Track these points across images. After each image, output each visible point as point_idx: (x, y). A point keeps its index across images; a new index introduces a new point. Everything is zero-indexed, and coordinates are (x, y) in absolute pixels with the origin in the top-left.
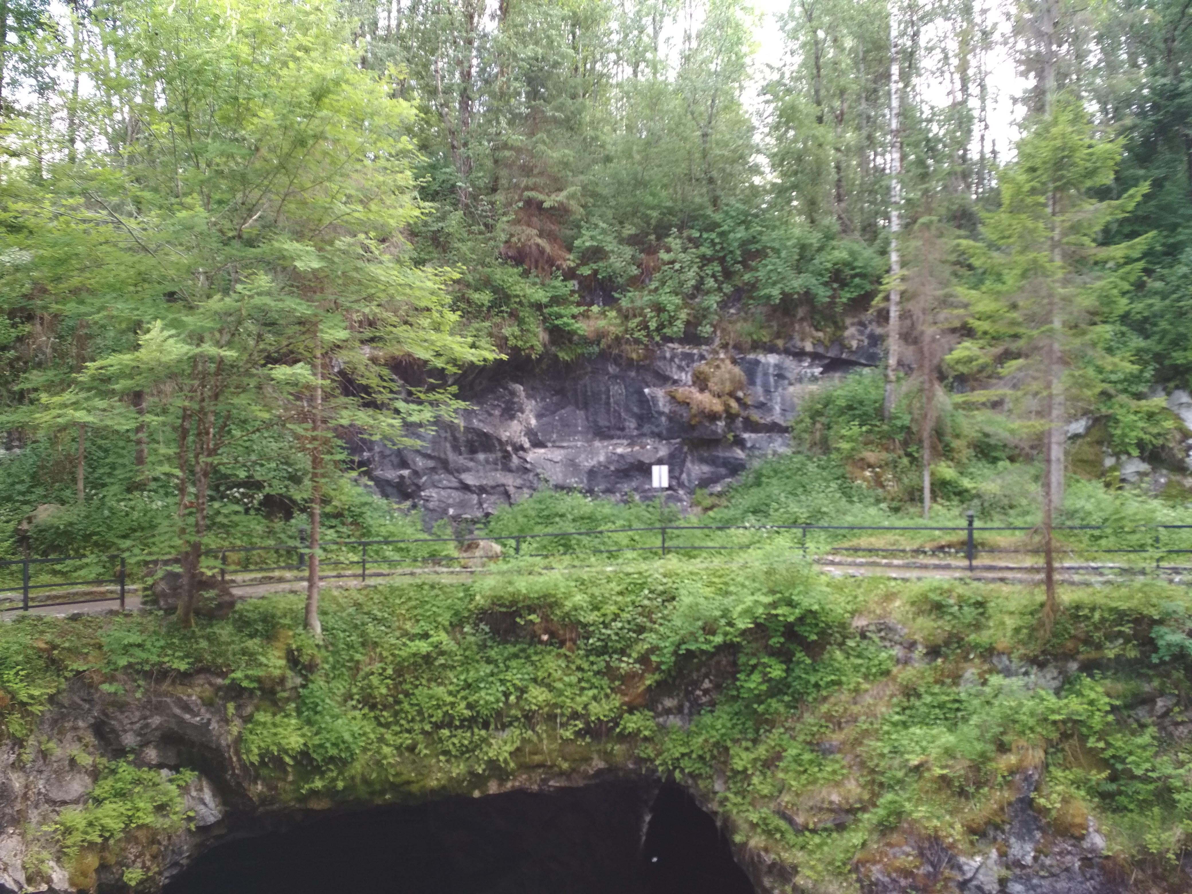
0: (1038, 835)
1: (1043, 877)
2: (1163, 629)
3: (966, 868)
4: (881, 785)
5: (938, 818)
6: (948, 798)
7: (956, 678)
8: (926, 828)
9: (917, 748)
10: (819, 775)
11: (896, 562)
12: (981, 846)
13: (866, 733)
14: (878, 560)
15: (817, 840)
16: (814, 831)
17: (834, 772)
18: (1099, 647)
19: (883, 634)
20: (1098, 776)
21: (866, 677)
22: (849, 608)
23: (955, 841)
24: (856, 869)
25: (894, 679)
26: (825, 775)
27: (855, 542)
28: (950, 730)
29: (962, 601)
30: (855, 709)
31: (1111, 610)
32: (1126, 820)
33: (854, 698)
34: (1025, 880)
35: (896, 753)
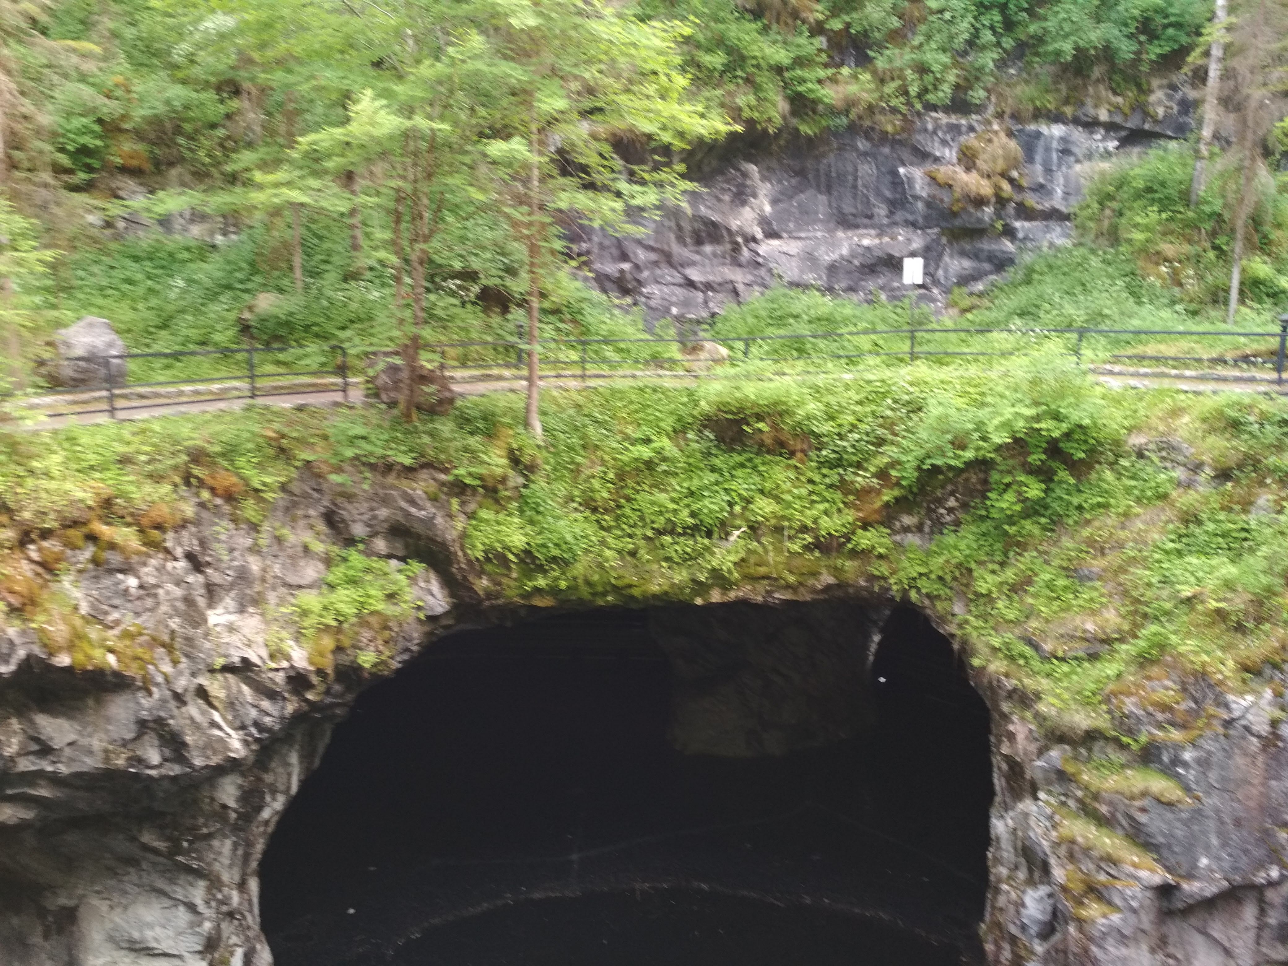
3: (1234, 706)
4: (1145, 616)
5: (1207, 653)
6: (1222, 632)
7: (1247, 505)
8: (1192, 662)
9: (1192, 579)
10: (1073, 602)
11: (1188, 373)
12: (1254, 685)
13: (1133, 561)
14: (1166, 370)
15: (1065, 668)
16: (1062, 660)
17: (1092, 600)
19: (1164, 454)
21: (1138, 500)
22: (1126, 423)
23: (1226, 677)
24: (1107, 700)
25: (1172, 505)
26: (1081, 602)
27: (1140, 350)
28: (1232, 561)
29: (1264, 419)
30: (1122, 534)
33: (1122, 523)
35: (1165, 583)
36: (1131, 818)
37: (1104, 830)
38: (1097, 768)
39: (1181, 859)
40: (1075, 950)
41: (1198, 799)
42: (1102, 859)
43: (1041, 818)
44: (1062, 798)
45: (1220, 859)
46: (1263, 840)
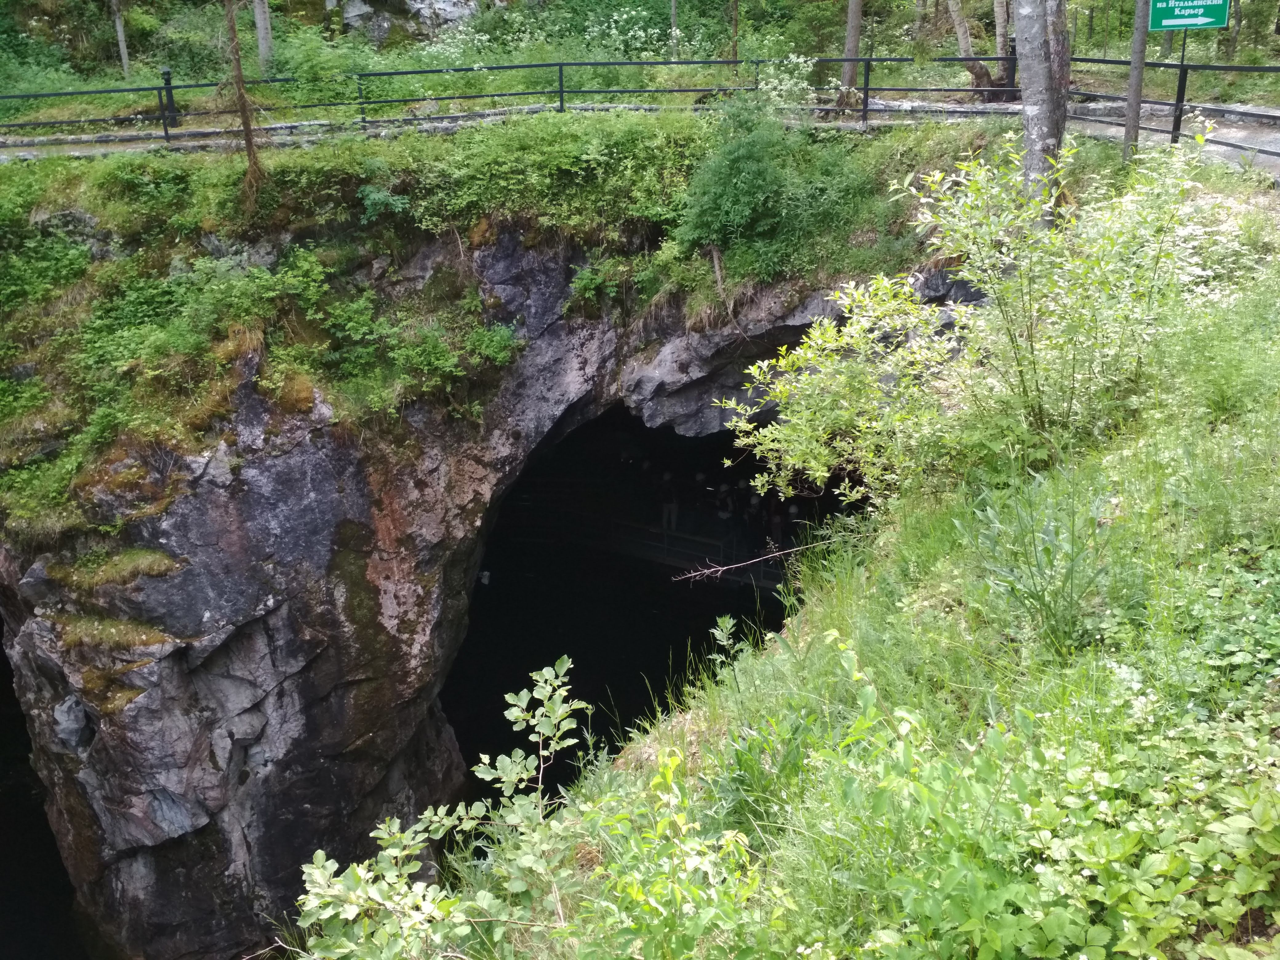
0: (266, 417)
1: (276, 457)
2: (369, 188)
3: (194, 466)
4: (92, 400)
5: (157, 422)
6: (167, 399)
7: (164, 269)
8: (146, 435)
9: (126, 353)
10: (15, 404)
11: (84, 137)
12: (208, 441)
13: (65, 347)
14: (59, 136)
15: (25, 475)
16: (19, 467)
17: (34, 397)
18: (310, 214)
19: (71, 227)
20: (321, 347)
21: (55, 282)
22: (20, 200)
23: (179, 442)
24: (75, 495)
25: (91, 279)
26: (23, 402)
27: (32, 116)
28: (162, 326)
29: (159, 178)
30: (48, 321)
31: (319, 172)
32: (351, 385)
33: (45, 308)
34: (258, 463)
35: (103, 362)
36: (128, 601)
37: (107, 622)
38: (85, 565)
39: (186, 621)
40: (112, 743)
41: (186, 561)
42: (111, 650)
43: (45, 634)
44: (60, 606)
45: (220, 608)
46: (253, 577)
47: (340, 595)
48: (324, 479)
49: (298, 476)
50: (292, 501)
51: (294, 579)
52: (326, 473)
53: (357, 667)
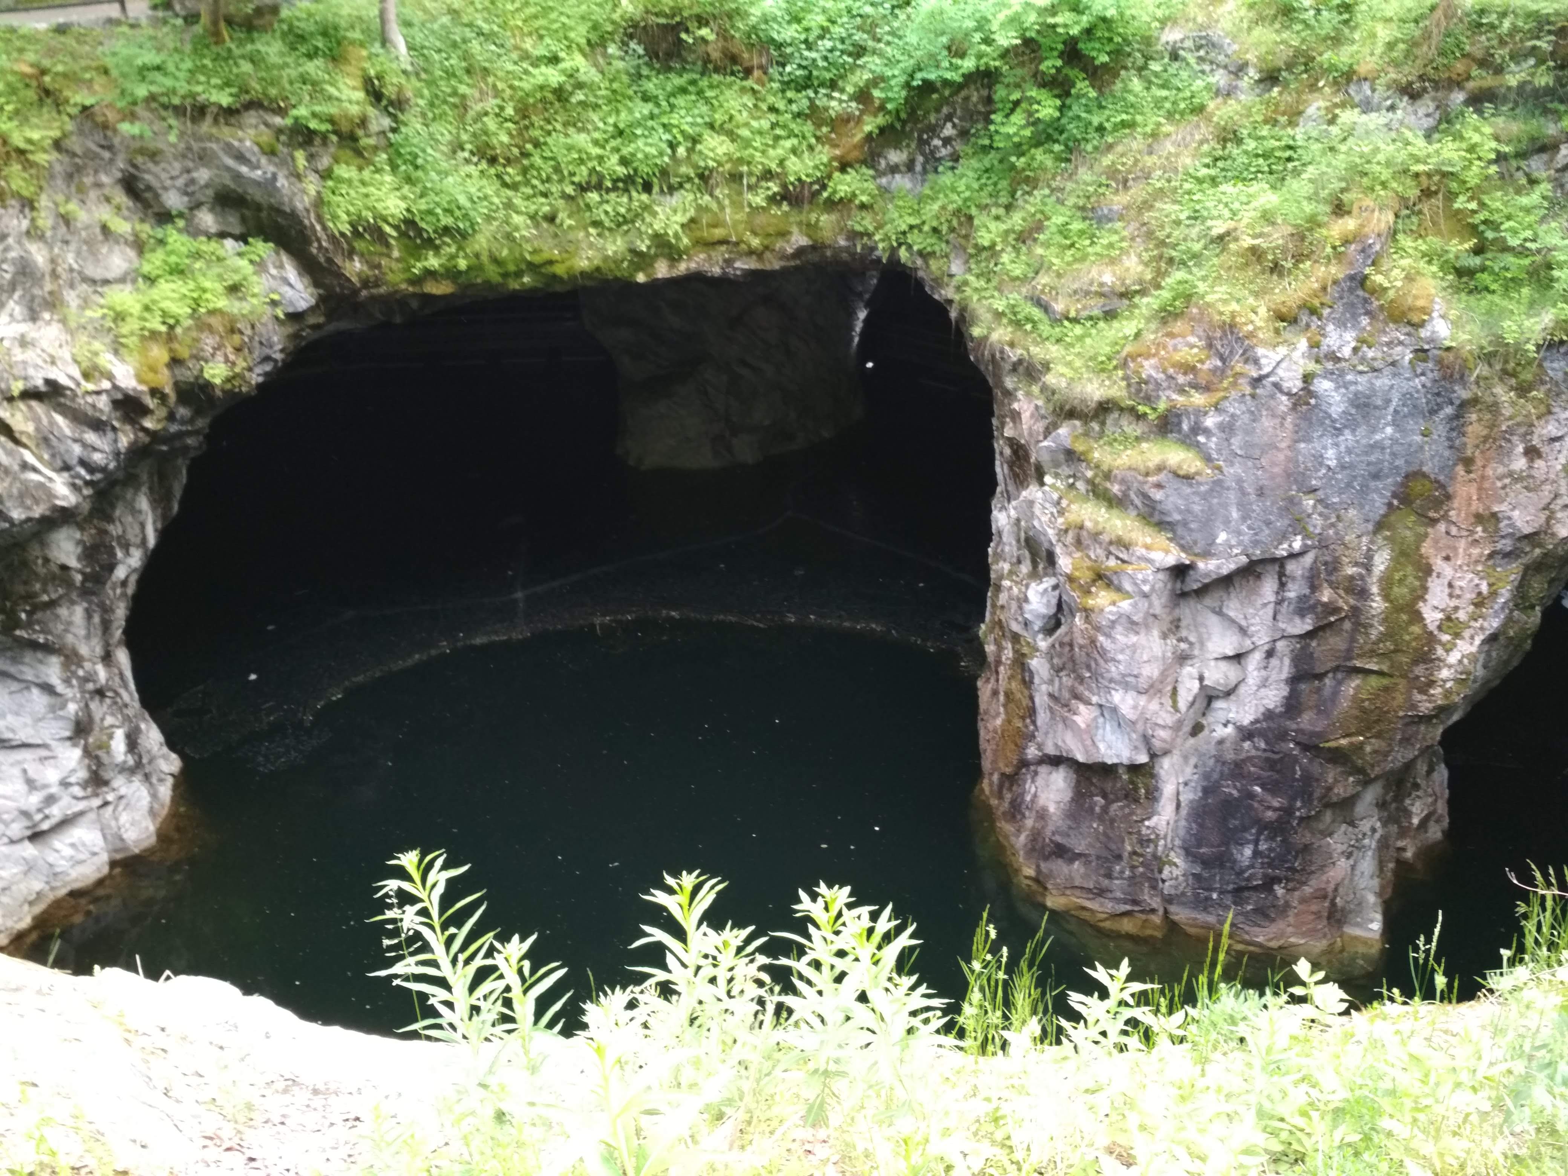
0: (1365, 321)
1: (1361, 373)
3: (1263, 361)
4: (1171, 260)
5: (1238, 301)
6: (1256, 275)
7: (1294, 115)
8: (1221, 313)
9: (1226, 212)
10: (1090, 250)
12: (1287, 335)
13: (1160, 193)
15: (1078, 330)
16: (1075, 321)
17: (1111, 246)
18: (1500, 70)
19: (1202, 53)
20: (1459, 247)
21: (1170, 116)
22: (1159, 13)
23: (1257, 328)
24: (1124, 365)
25: (1209, 120)
26: (1098, 249)
28: (1273, 187)
30: (1149, 161)
31: (1531, 15)
32: (1483, 303)
33: (1150, 146)
34: (1336, 376)
35: (1196, 218)
36: (1145, 496)
37: (1115, 512)
38: (1110, 444)
39: (1197, 536)
40: (1081, 641)
41: (1219, 468)
42: (1111, 543)
43: (1047, 505)
44: (1071, 481)
45: (1239, 533)
46: (1287, 509)
47: (1381, 561)
48: (1411, 414)
49: (1379, 402)
50: (1362, 431)
51: (1333, 525)
52: (1415, 406)
53: (1372, 653)
